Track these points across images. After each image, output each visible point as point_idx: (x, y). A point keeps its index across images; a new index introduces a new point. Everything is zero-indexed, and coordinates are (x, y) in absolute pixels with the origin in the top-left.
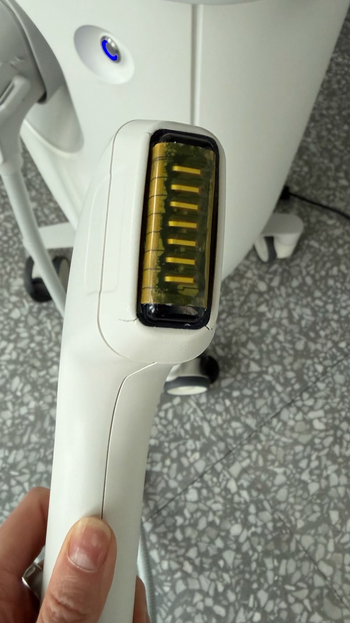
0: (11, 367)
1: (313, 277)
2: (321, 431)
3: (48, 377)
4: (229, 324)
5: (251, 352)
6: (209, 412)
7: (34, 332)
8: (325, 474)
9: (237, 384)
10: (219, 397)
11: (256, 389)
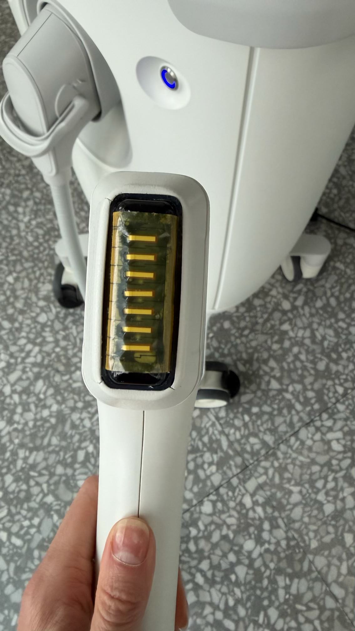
0: (36, 370)
1: (337, 298)
2: (339, 453)
3: (71, 381)
4: (251, 340)
5: (272, 369)
6: (228, 426)
7: (59, 337)
8: (341, 496)
9: (256, 401)
10: (238, 412)
11: (276, 406)
